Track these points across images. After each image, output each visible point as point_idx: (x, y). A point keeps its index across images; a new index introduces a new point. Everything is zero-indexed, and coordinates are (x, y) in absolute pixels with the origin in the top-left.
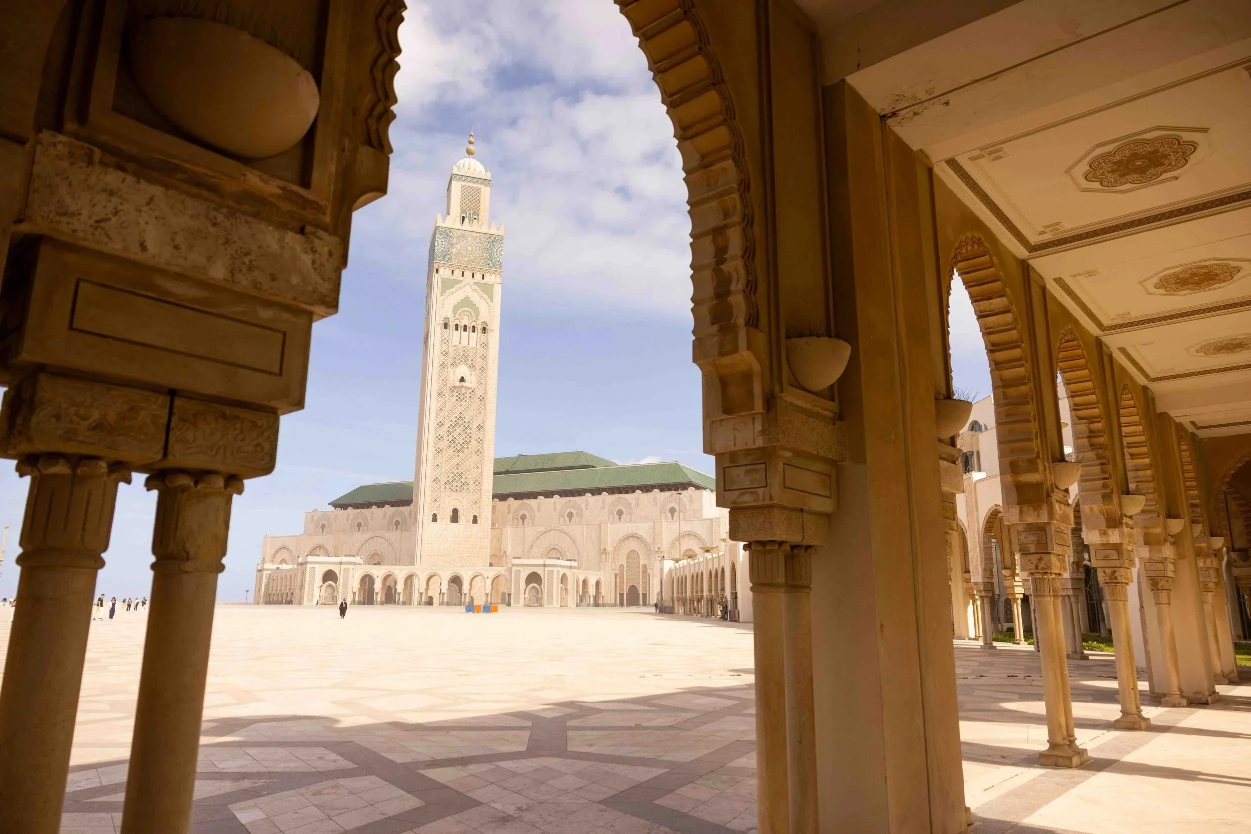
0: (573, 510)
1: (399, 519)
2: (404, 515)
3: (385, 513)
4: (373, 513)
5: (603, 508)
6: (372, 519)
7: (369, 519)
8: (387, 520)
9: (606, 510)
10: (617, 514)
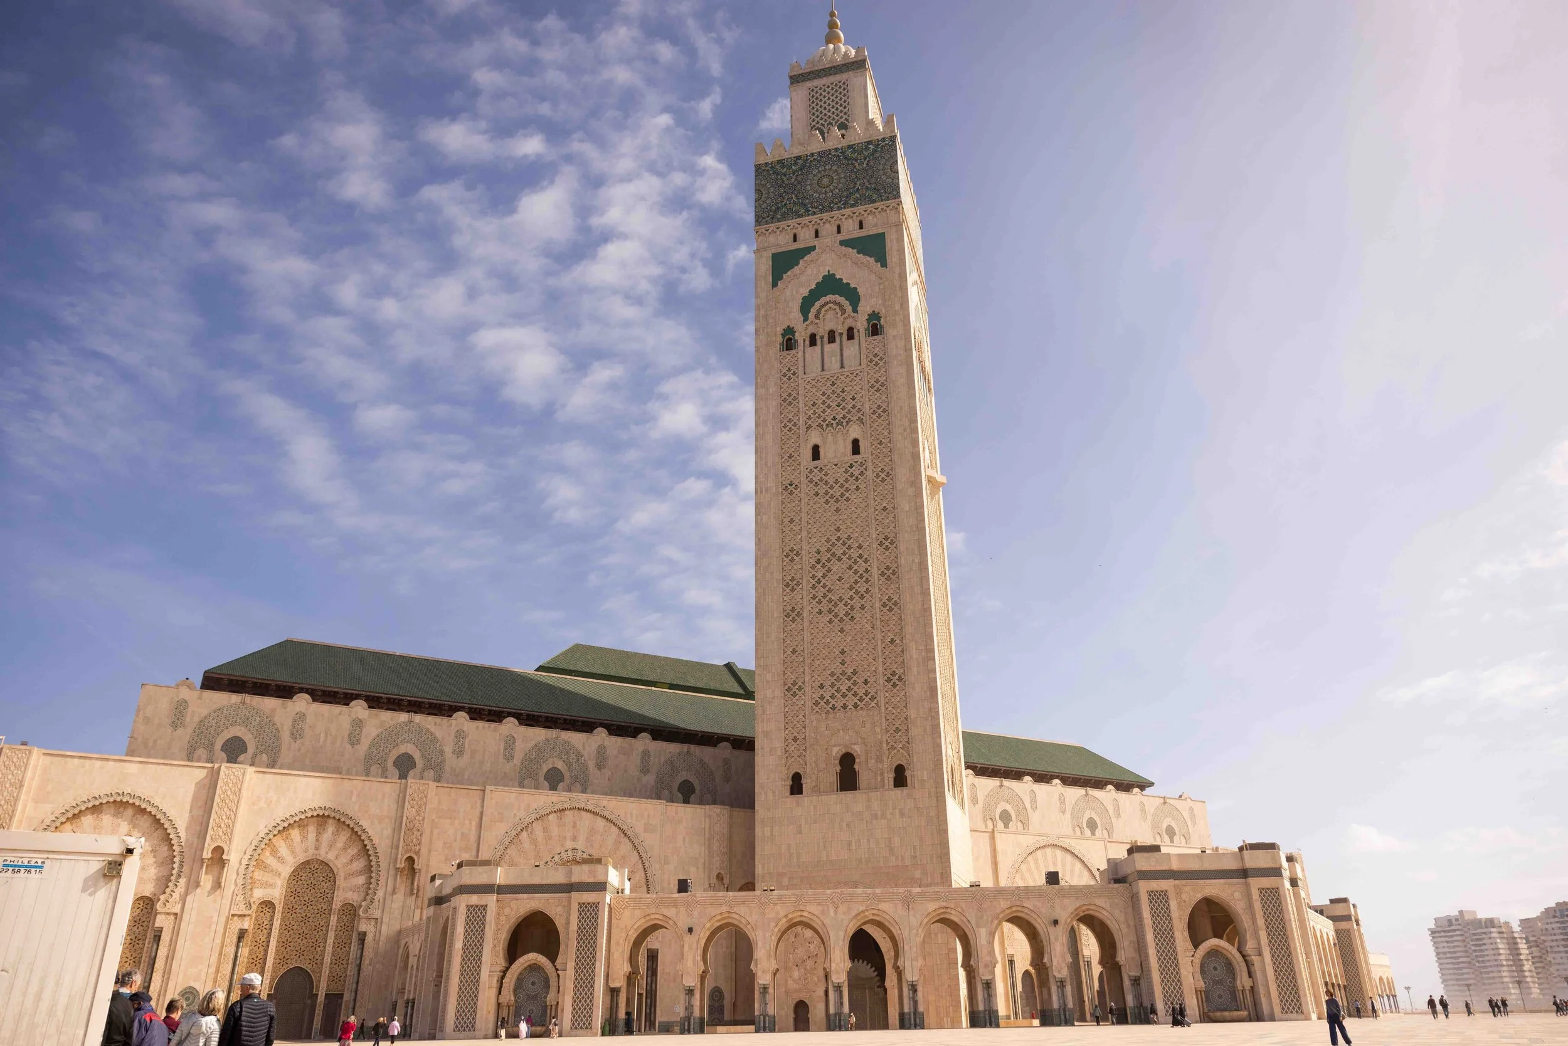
0: (1009, 808)
1: (560, 765)
2: (579, 755)
3: (510, 742)
4: (460, 735)
5: (1063, 811)
6: (459, 752)
7: (448, 750)
8: (517, 760)
9: (1068, 814)
10: (1087, 827)
